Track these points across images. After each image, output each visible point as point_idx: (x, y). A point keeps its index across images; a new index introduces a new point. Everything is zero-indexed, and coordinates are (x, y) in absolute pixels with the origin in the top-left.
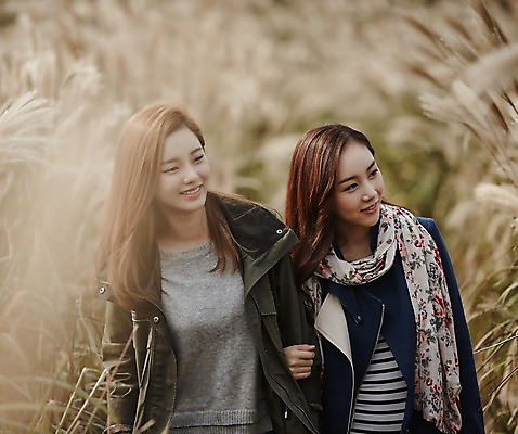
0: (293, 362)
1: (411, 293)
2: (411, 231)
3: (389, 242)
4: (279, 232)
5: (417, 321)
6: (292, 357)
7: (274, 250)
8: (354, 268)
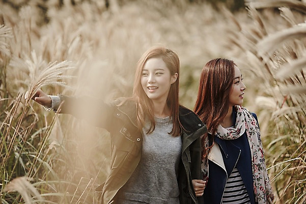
0: (196, 189)
1: (251, 147)
2: (249, 117)
3: (243, 121)
4: (200, 125)
5: (252, 160)
6: (196, 187)
7: (196, 133)
8: (229, 132)
